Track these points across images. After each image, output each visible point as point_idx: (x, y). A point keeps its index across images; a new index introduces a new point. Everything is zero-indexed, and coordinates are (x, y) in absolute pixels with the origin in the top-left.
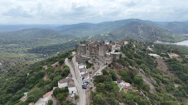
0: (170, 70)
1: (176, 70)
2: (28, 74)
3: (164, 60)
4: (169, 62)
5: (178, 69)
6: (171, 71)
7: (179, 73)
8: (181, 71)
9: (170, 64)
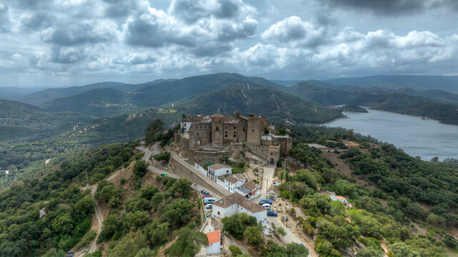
0: (357, 174)
1: (367, 173)
2: (42, 212)
3: (339, 155)
4: (349, 156)
5: (370, 171)
6: (360, 176)
7: (375, 177)
8: (377, 173)
9: (352, 161)
